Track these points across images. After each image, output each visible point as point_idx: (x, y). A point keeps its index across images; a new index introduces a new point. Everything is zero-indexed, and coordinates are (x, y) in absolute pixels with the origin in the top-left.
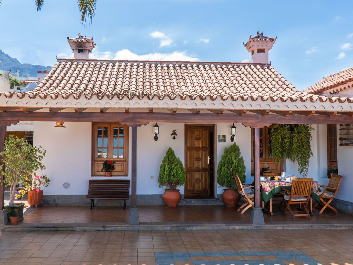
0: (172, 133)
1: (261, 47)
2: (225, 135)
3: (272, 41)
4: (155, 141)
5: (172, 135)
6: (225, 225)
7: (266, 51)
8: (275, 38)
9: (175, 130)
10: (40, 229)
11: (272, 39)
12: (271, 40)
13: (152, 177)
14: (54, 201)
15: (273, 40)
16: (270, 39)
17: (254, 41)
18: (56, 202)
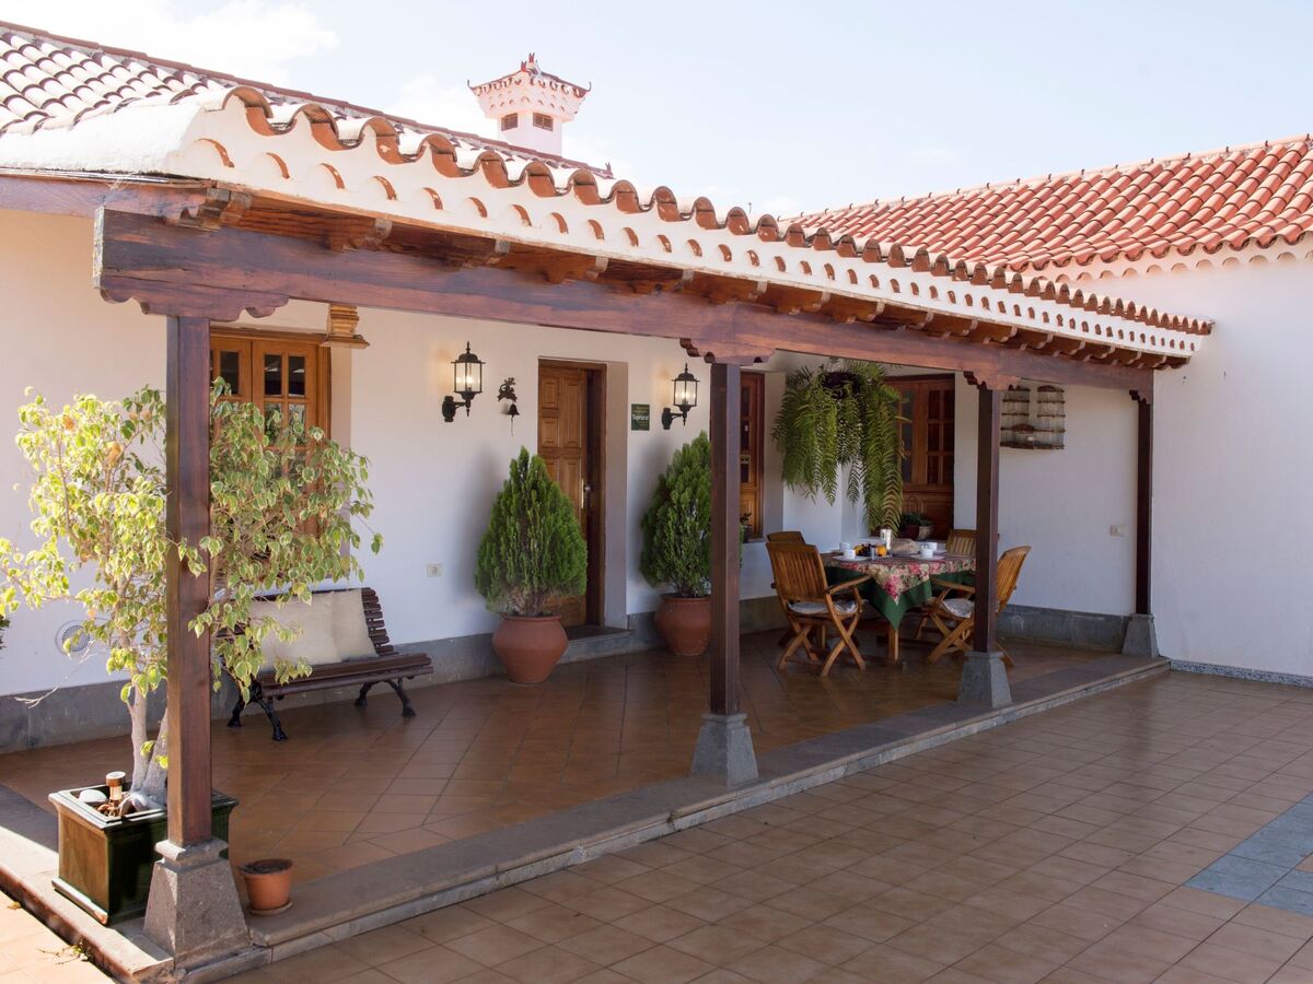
0: (501, 391)
1: (545, 110)
2: (648, 406)
3: (581, 96)
4: (446, 420)
5: (500, 398)
6: (954, 725)
7: (555, 123)
8: (586, 87)
9: (511, 381)
10: (435, 898)
11: (580, 89)
12: (578, 92)
13: (435, 570)
14: (20, 724)
15: (580, 93)
16: (575, 88)
17: (532, 82)
18: (30, 731)
